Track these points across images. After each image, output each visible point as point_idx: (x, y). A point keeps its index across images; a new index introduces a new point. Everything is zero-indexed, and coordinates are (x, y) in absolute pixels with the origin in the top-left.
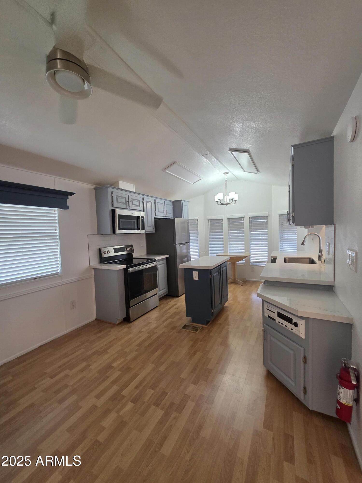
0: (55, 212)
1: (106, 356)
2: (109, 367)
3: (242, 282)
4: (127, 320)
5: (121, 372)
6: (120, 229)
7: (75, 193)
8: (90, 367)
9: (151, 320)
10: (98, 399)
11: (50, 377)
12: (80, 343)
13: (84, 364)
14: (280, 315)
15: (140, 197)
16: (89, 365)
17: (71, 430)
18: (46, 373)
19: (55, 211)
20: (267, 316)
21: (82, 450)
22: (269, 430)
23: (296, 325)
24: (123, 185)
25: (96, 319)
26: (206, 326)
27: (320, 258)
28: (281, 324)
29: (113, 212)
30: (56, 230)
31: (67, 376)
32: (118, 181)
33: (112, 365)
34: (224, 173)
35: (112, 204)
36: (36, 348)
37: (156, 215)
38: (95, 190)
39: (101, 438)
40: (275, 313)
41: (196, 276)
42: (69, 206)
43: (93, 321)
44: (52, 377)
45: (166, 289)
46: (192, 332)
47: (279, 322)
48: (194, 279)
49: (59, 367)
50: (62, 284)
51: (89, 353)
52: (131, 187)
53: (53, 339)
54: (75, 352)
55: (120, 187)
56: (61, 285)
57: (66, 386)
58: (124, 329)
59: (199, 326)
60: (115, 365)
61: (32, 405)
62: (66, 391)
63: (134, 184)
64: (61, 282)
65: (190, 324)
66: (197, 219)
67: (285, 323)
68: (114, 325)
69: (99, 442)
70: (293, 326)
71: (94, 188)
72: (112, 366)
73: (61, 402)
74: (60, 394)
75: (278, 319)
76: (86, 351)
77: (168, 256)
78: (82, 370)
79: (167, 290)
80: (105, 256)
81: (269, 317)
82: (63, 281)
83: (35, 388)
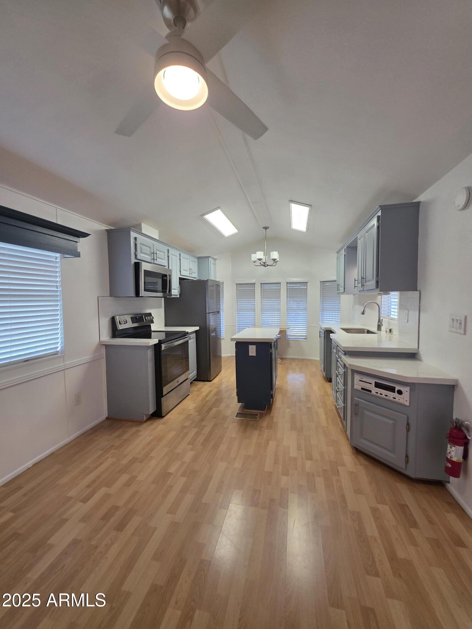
0: (56, 261)
1: (153, 463)
2: (165, 475)
3: (280, 360)
4: (158, 414)
5: (186, 478)
6: (145, 290)
7: (90, 235)
8: (137, 479)
9: (190, 411)
10: (175, 514)
11: (80, 501)
12: (102, 452)
13: (125, 478)
14: (377, 385)
15: (165, 248)
18: (70, 498)
19: (56, 258)
20: (360, 389)
22: (383, 504)
23: (400, 392)
24: (146, 229)
25: (107, 418)
26: (264, 412)
27: (379, 327)
28: (379, 395)
29: (137, 266)
30: (57, 287)
32: (141, 224)
33: (168, 471)
34: (263, 228)
35: (136, 255)
36: (29, 467)
37: (180, 275)
38: (107, 233)
40: (371, 384)
41: (252, 351)
42: (79, 252)
43: (104, 421)
44: (85, 501)
45: (195, 372)
46: (251, 420)
47: (377, 393)
48: (250, 354)
50: (64, 368)
51: (124, 462)
52: (155, 234)
54: (102, 464)
55: (143, 232)
56: (64, 370)
57: (116, 508)
58: (158, 426)
59: (256, 412)
60: (172, 470)
63: (157, 230)
64: (63, 365)
65: (243, 411)
66: (222, 282)
67: (384, 392)
68: (140, 423)
70: (396, 395)
71: (106, 230)
72: (169, 473)
74: (112, 519)
75: (375, 390)
76: (117, 460)
77: (197, 328)
79: (196, 374)
80: (120, 327)
81: (362, 389)
82: (66, 363)
83: (66, 520)
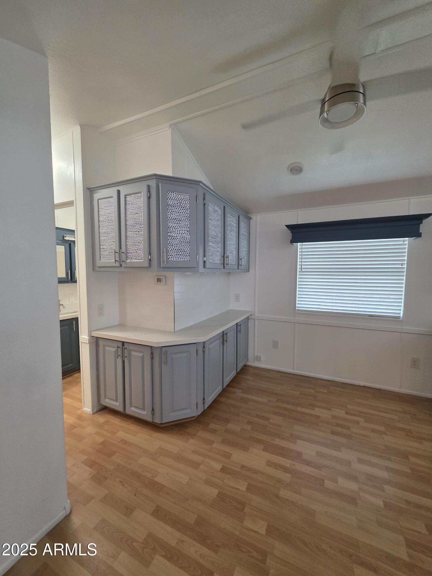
0: (405, 243)
10: (358, 463)
11: (346, 412)
16: (386, 434)
17: (319, 454)
18: (346, 407)
21: (311, 471)
30: (402, 265)
31: (358, 423)
36: (361, 385)
39: (328, 484)
42: (421, 233)
49: (360, 412)
50: (402, 332)
53: (381, 388)
61: (318, 417)
62: (345, 431)
64: (400, 328)
69: (324, 482)
72: (408, 458)
73: (334, 433)
74: (339, 429)
76: (398, 421)
78: (373, 431)
83: (330, 410)
